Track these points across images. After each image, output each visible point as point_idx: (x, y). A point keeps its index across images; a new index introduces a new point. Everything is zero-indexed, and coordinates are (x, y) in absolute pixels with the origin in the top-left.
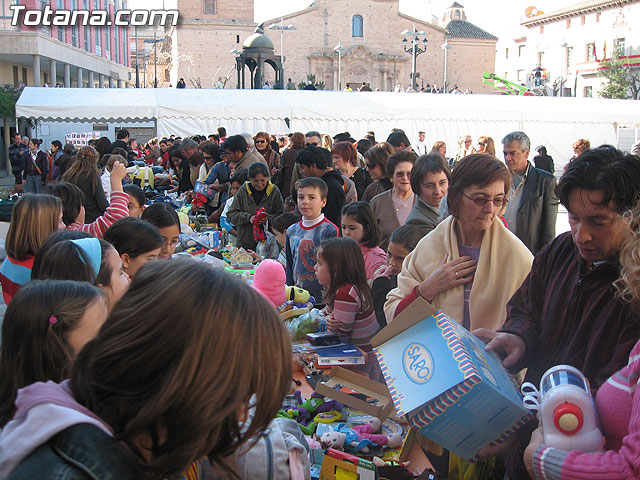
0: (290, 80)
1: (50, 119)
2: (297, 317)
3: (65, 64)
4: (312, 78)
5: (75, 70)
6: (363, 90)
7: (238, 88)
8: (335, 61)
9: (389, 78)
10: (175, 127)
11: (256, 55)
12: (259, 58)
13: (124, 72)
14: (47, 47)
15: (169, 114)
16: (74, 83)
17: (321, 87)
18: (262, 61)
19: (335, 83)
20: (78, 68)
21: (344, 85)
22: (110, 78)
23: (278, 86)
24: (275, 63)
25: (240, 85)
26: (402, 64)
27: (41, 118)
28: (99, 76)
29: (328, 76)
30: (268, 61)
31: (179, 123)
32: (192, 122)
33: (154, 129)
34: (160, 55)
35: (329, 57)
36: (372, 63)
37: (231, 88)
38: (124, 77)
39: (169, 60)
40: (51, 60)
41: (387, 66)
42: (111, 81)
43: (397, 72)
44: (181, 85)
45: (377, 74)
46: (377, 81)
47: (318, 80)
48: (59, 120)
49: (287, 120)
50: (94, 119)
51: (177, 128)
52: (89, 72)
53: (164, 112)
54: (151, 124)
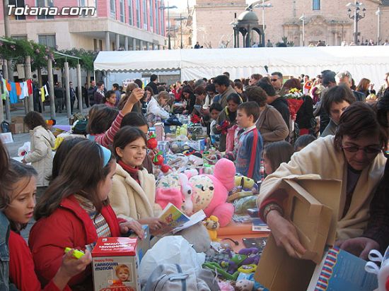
0: (269, 41)
1: (114, 71)
2: (243, 197)
3: (125, 37)
4: (285, 39)
5: (131, 39)
6: (319, 45)
7: (235, 47)
8: (301, 27)
9: (339, 37)
10: (191, 73)
11: (246, 25)
12: (248, 27)
13: (162, 40)
14: (114, 26)
15: (189, 65)
16: (130, 48)
17: (291, 45)
18: (250, 29)
19: (301, 42)
20: (133, 38)
21: (306, 43)
22: (153, 44)
23: (261, 45)
24: (259, 30)
25: (236, 46)
26: (348, 27)
27: (109, 70)
28: (146, 43)
29: (296, 38)
30: (254, 29)
31: (196, 71)
32: (204, 70)
33: (180, 75)
34: (184, 27)
35: (297, 24)
36: (326, 27)
37: (231, 47)
38: (162, 43)
39: (191, 31)
40: (116, 34)
41: (337, 28)
42: (154, 45)
43: (344, 33)
44: (197, 47)
45: (330, 34)
46: (330, 39)
47: (289, 40)
48: (120, 71)
49: (266, 67)
50: (141, 70)
51: (193, 74)
52: (140, 40)
53: (185, 64)
54: (178, 73)
